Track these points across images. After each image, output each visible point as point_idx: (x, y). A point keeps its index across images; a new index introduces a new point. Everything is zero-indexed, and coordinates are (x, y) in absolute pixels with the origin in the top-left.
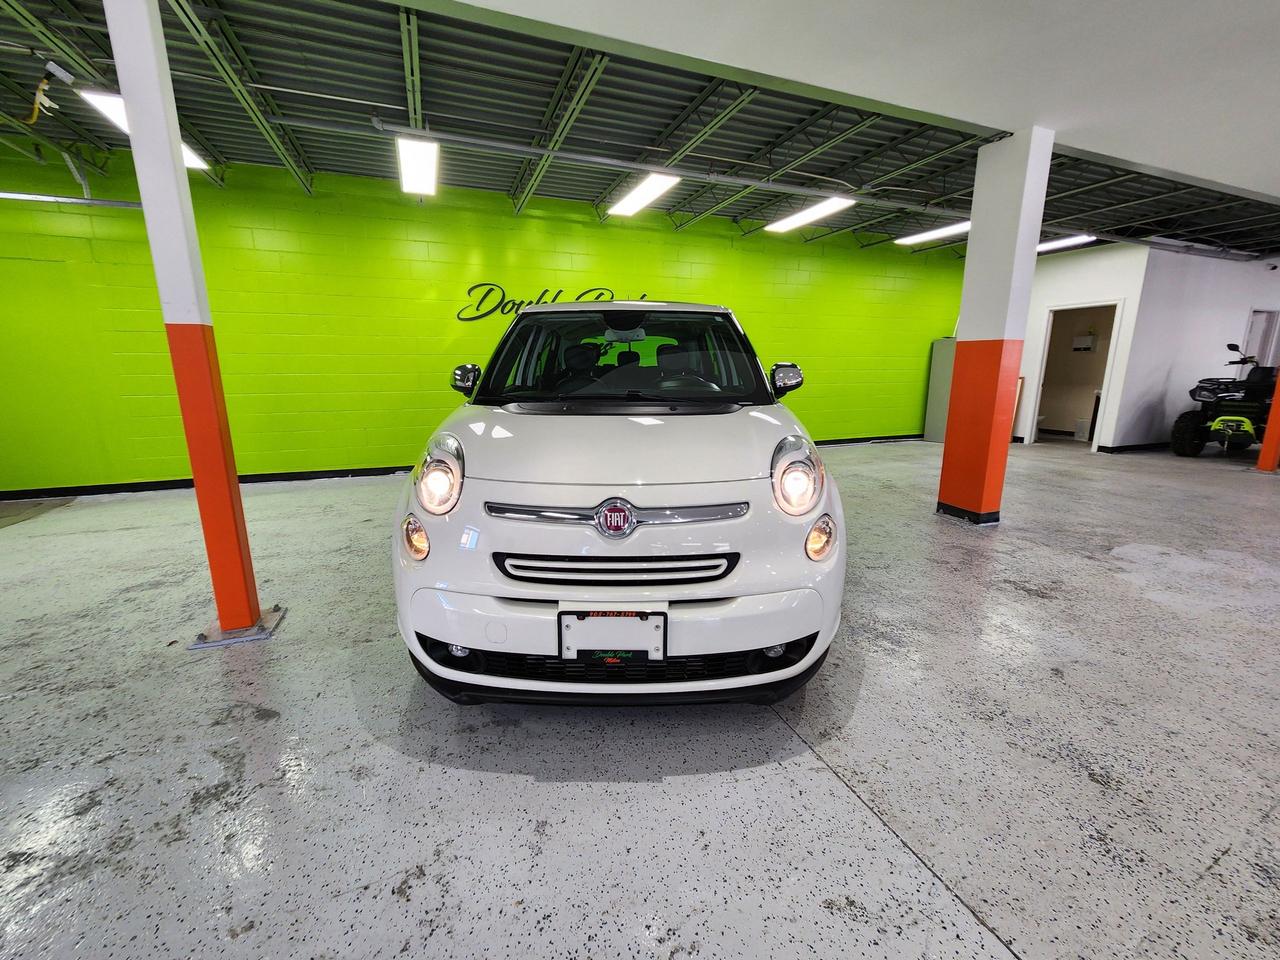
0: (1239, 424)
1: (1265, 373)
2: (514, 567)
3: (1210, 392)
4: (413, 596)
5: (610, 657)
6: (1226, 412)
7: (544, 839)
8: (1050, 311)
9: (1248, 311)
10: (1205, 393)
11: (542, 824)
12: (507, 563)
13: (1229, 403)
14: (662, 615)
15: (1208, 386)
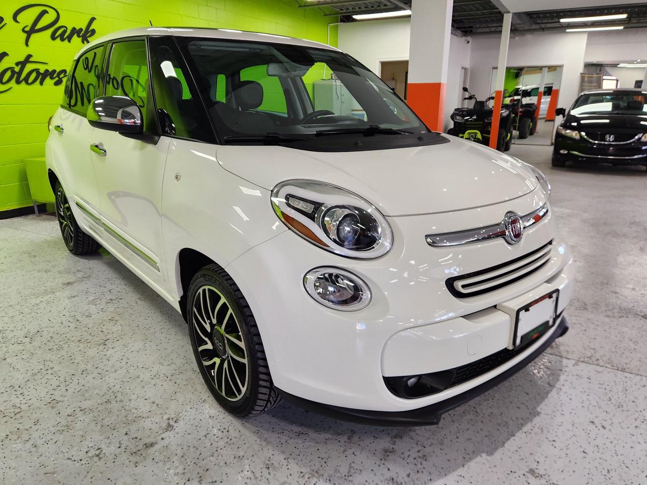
0: (476, 134)
1: (480, 104)
2: (463, 286)
3: (460, 116)
4: (386, 343)
5: (535, 334)
6: (468, 128)
7: (546, 477)
8: (380, 62)
9: (460, 68)
10: (458, 117)
11: (532, 472)
12: (458, 285)
13: (470, 123)
14: (557, 291)
15: (459, 112)
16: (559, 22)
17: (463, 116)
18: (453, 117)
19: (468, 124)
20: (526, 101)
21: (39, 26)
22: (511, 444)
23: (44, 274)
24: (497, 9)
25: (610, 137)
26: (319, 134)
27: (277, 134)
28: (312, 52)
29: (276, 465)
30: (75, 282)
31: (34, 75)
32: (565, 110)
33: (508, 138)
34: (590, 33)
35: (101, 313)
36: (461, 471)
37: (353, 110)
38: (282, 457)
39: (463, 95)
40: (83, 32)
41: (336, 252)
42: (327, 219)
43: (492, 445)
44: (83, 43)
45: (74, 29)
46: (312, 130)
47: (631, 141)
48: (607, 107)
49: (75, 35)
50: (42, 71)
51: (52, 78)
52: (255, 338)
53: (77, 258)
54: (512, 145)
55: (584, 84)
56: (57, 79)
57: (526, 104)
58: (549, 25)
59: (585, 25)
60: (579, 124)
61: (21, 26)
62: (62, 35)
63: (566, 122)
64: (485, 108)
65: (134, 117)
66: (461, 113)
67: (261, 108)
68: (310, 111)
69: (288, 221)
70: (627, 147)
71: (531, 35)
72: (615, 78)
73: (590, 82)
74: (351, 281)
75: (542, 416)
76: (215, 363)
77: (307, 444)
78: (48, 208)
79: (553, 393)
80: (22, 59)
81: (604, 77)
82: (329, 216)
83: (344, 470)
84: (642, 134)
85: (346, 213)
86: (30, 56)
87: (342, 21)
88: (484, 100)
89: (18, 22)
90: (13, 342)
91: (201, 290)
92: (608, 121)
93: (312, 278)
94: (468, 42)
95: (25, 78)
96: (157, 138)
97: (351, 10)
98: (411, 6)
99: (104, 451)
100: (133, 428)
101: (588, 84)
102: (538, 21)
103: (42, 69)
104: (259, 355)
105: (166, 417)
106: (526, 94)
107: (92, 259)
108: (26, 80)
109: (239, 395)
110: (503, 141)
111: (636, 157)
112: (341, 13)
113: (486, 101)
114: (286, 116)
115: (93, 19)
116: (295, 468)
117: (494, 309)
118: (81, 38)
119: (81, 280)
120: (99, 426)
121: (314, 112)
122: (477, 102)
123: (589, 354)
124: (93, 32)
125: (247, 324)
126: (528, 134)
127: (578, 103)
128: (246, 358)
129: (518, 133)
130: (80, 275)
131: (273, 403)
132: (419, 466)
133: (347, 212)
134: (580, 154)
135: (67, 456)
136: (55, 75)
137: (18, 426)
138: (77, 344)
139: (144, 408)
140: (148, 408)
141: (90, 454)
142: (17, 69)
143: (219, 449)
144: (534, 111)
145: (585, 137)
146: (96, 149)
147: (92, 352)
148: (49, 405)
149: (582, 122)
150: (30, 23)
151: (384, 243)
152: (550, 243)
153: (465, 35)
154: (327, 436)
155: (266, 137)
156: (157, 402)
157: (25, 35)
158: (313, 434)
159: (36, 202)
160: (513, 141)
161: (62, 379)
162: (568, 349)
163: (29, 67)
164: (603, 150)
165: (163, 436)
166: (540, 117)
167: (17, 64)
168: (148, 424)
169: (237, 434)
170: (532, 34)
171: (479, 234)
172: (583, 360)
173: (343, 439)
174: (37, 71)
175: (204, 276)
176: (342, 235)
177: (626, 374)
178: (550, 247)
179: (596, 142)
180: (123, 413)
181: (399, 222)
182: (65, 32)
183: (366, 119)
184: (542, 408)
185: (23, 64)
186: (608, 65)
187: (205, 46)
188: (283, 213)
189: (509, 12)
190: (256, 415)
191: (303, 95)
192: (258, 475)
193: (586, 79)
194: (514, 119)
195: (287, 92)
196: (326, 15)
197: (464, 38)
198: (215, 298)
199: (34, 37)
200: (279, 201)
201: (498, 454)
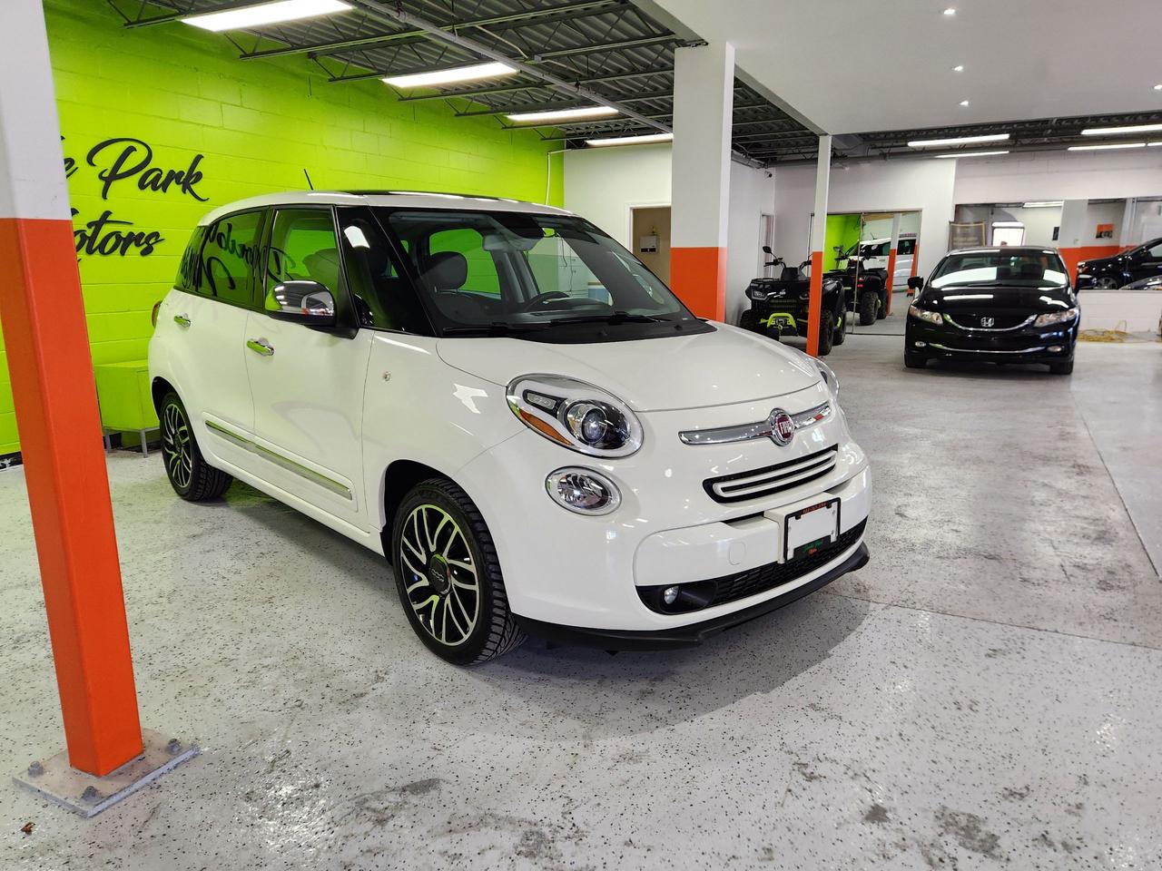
0: (786, 318)
1: (791, 273)
2: (724, 490)
3: (760, 290)
4: (637, 548)
5: (813, 548)
6: (773, 309)
7: (829, 710)
8: (631, 208)
9: (759, 215)
10: (757, 293)
11: (812, 706)
12: (718, 487)
13: (777, 301)
14: (838, 500)
15: (757, 286)
16: (906, 145)
17: (765, 291)
18: (749, 292)
19: (773, 304)
20: (869, 264)
21: (122, 170)
22: (793, 683)
23: (154, 525)
24: (807, 129)
25: (987, 321)
26: (554, 323)
27: (505, 324)
28: (538, 219)
29: (515, 707)
30: (202, 534)
31: (112, 241)
32: (922, 279)
33: (839, 325)
34: (960, 160)
35: (253, 569)
36: (730, 707)
37: (590, 284)
38: (521, 701)
39: (766, 257)
40: (184, 177)
41: (582, 450)
42: (569, 416)
43: (769, 684)
44: (185, 193)
45: (172, 172)
46: (545, 319)
47: (1021, 326)
48: (989, 274)
49: (174, 181)
50: (124, 235)
51: (138, 245)
52: (489, 557)
53: (194, 506)
54: (847, 335)
55: (955, 239)
56: (145, 246)
57: (870, 270)
58: (893, 150)
59: (951, 149)
60: (941, 302)
61: (98, 170)
62: (154, 181)
63: (923, 298)
64: (800, 278)
65: (324, 306)
66: (761, 286)
67: (464, 289)
68: (533, 294)
69: (526, 418)
70: (1016, 336)
71: (868, 165)
72: (1020, 224)
73: (965, 235)
74: (598, 483)
75: (833, 658)
76: (432, 602)
77: (549, 688)
78: (125, 440)
79: (852, 636)
80: (97, 218)
81: (995, 224)
82: (572, 413)
83: (595, 708)
84: (1035, 316)
85: (591, 409)
86: (108, 213)
87: (570, 146)
88: (797, 266)
89: (94, 165)
90: (145, 601)
91: (415, 513)
92: (991, 296)
93: (554, 481)
94: (770, 176)
95: (100, 245)
96: (354, 332)
97: (583, 130)
98: (671, 126)
99: (305, 702)
100: (335, 682)
101: (962, 239)
102: (879, 144)
103: (125, 231)
104: (493, 576)
105: (372, 670)
106: (869, 252)
107: (218, 506)
108: (101, 248)
109: (466, 633)
110: (830, 329)
111: (1030, 350)
112: (568, 135)
113: (801, 267)
114: (499, 298)
115: (199, 158)
116: (536, 709)
117: (760, 517)
118: (181, 186)
119: (211, 531)
120: (292, 681)
121: (540, 295)
122: (785, 269)
123: (905, 598)
124: (199, 176)
125: (478, 541)
126: (875, 318)
127: (942, 269)
128: (477, 583)
129: (857, 316)
130: (207, 525)
131: (507, 638)
132: (682, 704)
133: (592, 407)
134: (945, 348)
135: (261, 708)
136: (143, 240)
137: (191, 684)
138: (234, 602)
139: (343, 663)
140: (347, 662)
141: (288, 705)
142: (89, 233)
143: (444, 696)
144: (883, 281)
145: (951, 321)
146: (257, 346)
147: (255, 611)
148: (220, 664)
149: (946, 298)
150: (109, 165)
151: (634, 442)
152: (835, 448)
153: (764, 166)
154: (573, 681)
155: (493, 327)
156: (357, 656)
157: (103, 183)
158: (555, 680)
159: (109, 430)
160: (848, 329)
161: (227, 637)
162: (879, 593)
163: (106, 229)
164: (982, 340)
165: (374, 687)
166: (894, 288)
167: (90, 225)
168: (352, 676)
169: (463, 682)
170: (869, 162)
171: (749, 432)
172: (895, 603)
173: (592, 683)
174: (117, 234)
175: (421, 493)
176: (588, 432)
177: (946, 617)
178: (833, 453)
179: (971, 329)
180: (319, 668)
181: (649, 418)
182: (158, 177)
183: (611, 303)
184: (836, 651)
185: (97, 225)
186: (1008, 205)
187: (406, 217)
188: (521, 411)
189: (826, 134)
190: (485, 662)
191: (523, 272)
192: (495, 716)
193: (958, 231)
194: (849, 295)
195: (500, 267)
196: (544, 139)
197: (762, 170)
198: (435, 518)
199: (115, 185)
200: (515, 399)
201: (774, 693)
